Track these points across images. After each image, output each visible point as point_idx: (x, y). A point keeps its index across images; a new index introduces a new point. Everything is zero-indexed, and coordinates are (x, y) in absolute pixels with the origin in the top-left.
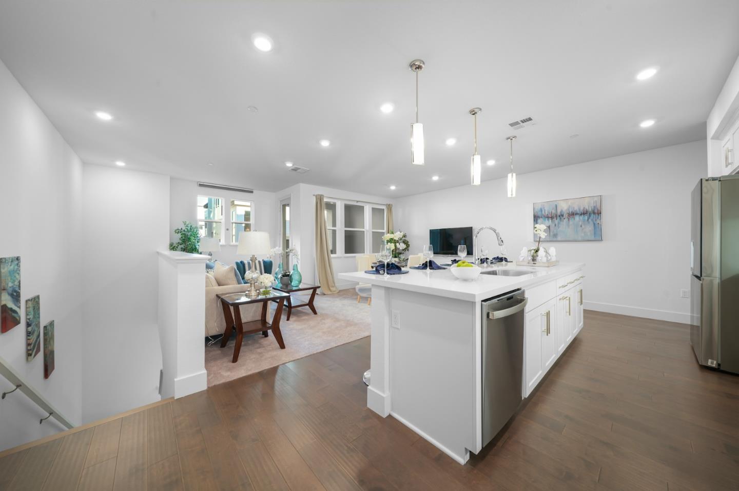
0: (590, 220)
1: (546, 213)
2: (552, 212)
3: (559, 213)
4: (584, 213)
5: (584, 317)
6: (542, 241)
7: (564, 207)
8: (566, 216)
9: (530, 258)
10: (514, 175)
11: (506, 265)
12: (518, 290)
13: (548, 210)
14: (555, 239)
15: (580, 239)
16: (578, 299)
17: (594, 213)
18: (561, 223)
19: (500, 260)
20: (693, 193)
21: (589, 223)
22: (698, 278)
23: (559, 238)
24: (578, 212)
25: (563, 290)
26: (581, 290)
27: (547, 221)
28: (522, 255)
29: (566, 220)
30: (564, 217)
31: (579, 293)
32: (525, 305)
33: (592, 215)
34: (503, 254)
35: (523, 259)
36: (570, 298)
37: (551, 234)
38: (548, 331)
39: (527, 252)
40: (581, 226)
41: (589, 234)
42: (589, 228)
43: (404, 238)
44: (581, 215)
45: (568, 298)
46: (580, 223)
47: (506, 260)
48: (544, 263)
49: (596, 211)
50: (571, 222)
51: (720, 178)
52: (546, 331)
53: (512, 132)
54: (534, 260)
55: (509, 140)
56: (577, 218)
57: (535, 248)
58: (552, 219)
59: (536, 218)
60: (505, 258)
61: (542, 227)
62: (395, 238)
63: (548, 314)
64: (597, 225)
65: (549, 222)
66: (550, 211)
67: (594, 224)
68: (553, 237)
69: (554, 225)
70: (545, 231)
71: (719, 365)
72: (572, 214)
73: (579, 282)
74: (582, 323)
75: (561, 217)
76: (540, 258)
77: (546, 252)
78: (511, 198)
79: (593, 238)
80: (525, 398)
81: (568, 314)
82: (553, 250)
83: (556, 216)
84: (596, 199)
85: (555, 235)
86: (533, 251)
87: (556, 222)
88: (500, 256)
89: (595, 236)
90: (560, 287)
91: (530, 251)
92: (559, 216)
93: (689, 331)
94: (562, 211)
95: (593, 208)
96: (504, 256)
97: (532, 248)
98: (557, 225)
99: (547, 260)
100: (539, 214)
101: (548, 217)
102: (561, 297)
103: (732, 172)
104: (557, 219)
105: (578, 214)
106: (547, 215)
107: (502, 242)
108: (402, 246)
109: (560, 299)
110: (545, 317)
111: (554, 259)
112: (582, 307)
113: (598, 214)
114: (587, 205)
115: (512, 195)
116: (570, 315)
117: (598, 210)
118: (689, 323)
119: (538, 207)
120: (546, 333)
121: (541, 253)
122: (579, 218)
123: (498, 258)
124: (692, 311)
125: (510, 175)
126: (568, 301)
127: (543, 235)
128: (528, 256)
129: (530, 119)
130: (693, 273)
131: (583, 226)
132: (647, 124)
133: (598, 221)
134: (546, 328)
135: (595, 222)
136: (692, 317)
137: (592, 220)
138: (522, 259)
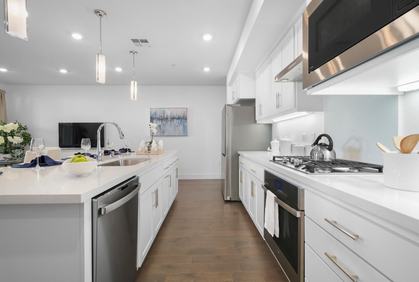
0: (182, 123)
1: (158, 116)
2: (161, 116)
3: (165, 117)
4: (179, 118)
5: (179, 184)
6: (155, 136)
7: (168, 113)
8: (169, 119)
9: (146, 149)
10: (136, 83)
11: (129, 155)
12: (134, 177)
13: (159, 114)
14: (163, 135)
15: (177, 135)
16: (175, 175)
17: (184, 119)
18: (167, 123)
19: (124, 151)
20: (222, 112)
21: (181, 124)
22: (224, 155)
23: (166, 134)
24: (176, 117)
25: (166, 170)
26: (177, 169)
27: (159, 122)
28: (141, 146)
29: (169, 122)
30: (169, 120)
31: (176, 171)
32: (139, 190)
33: (183, 119)
34: (127, 146)
35: (142, 150)
36: (171, 175)
37: (161, 130)
38: (157, 204)
39: (144, 144)
40: (177, 127)
41: (181, 131)
42: (181, 128)
43: (22, 131)
44: (177, 119)
45: (170, 176)
46: (177, 124)
47: (129, 150)
48: (155, 152)
49: (184, 118)
50: (172, 124)
51: (231, 105)
52: (155, 204)
53: (134, 47)
54: (149, 150)
55: (132, 53)
56: (175, 120)
57: (150, 141)
58: (162, 121)
59: (152, 119)
60: (129, 149)
61: (155, 125)
62: (5, 131)
63: (157, 192)
64: (185, 126)
65: (160, 123)
66: (161, 115)
67: (184, 125)
68: (162, 133)
69: (163, 125)
70: (156, 128)
71: (230, 198)
72: (173, 118)
73: (176, 163)
74: (178, 190)
75: (167, 119)
76: (153, 149)
77: (157, 143)
78: (133, 100)
79: (183, 134)
80: (139, 268)
81: (170, 186)
82: (161, 142)
83: (164, 119)
84: (184, 110)
85: (163, 132)
86: (148, 143)
87: (164, 122)
88: (125, 148)
89: (184, 133)
90: (165, 169)
91: (147, 143)
92: (166, 119)
93: (220, 183)
94: (167, 116)
95: (183, 115)
96: (128, 148)
97: (148, 141)
98: (164, 125)
99: (158, 150)
100: (154, 117)
101: (159, 119)
102: (165, 176)
103: (234, 103)
104: (164, 121)
105: (175, 118)
106: (159, 117)
107: (123, 136)
108: (17, 140)
109: (165, 177)
110: (155, 194)
111: (162, 148)
112: (177, 179)
113: (186, 119)
114: (180, 113)
115: (134, 98)
116: (171, 187)
117: (185, 117)
118: (220, 178)
119: (153, 111)
120: (155, 206)
121: (154, 144)
122: (176, 121)
123: (123, 149)
124: (222, 172)
125: (132, 82)
126: (170, 177)
127: (155, 131)
128: (145, 147)
129: (146, 41)
130: (222, 153)
131: (178, 126)
132: (207, 70)
133: (186, 124)
134: (155, 202)
135: (184, 124)
136: (222, 175)
137: (183, 123)
138: (140, 149)
